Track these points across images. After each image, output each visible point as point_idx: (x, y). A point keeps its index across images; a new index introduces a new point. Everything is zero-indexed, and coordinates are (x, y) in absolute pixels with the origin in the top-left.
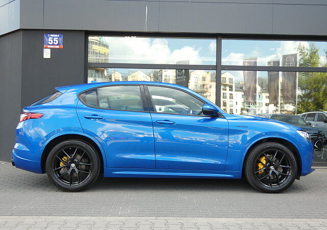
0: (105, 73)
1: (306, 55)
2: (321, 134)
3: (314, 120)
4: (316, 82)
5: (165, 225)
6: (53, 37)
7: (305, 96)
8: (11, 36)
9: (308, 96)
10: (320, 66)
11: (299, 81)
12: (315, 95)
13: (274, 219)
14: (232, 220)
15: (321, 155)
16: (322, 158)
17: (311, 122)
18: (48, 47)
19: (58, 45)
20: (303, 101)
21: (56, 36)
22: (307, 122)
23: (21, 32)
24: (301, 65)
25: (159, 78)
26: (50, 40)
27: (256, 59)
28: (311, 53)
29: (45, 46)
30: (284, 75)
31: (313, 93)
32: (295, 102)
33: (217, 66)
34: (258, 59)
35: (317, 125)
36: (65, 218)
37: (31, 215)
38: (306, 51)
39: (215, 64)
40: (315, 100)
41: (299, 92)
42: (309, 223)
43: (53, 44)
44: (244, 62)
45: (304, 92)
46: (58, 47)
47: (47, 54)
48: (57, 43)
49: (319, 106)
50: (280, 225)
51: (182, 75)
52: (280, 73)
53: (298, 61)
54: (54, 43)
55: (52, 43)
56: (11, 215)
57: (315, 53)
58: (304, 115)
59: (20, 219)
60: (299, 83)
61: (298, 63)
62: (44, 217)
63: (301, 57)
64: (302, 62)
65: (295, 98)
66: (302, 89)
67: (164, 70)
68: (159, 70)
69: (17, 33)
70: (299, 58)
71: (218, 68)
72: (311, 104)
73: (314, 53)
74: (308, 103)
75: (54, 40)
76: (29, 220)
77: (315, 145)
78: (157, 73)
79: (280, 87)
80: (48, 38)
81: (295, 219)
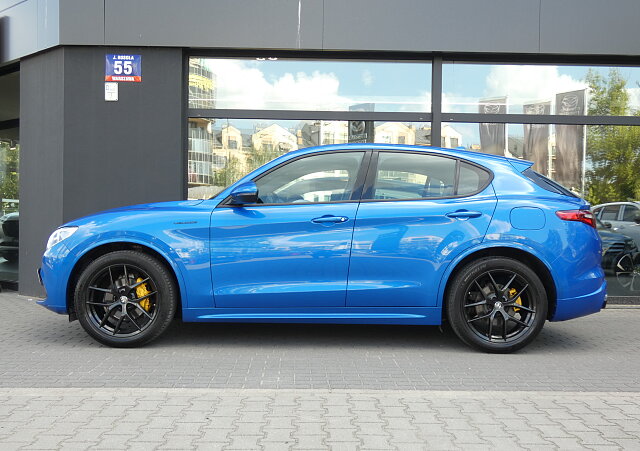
0: (209, 128)
1: (602, 92)
2: (630, 245)
3: (616, 220)
4: (621, 145)
5: (348, 401)
6: (123, 61)
7: (600, 172)
8: (42, 58)
9: (606, 172)
10: (629, 114)
11: (587, 144)
12: (618, 171)
13: (542, 393)
14: (468, 394)
15: (628, 284)
16: (632, 289)
17: (611, 222)
18: (114, 78)
19: (131, 75)
20: (596, 182)
21: (128, 57)
22: (603, 222)
23: (62, 52)
24: (591, 111)
25: (315, 138)
26: (116, 66)
27: (504, 100)
28: (613, 89)
29: (107, 77)
30: (558, 132)
31: (615, 167)
32: (581, 183)
33: (432, 113)
34: (508, 100)
35: (622, 228)
36: (165, 390)
37: (104, 386)
38: (602, 85)
39: (430, 111)
40: (619, 180)
41: (587, 166)
42: (605, 398)
43: (123, 74)
44: (482, 107)
45: (597, 165)
46: (132, 79)
47: (111, 93)
48: (130, 72)
49: (627, 192)
50: (554, 401)
51: (359, 132)
52: (552, 127)
53: (586, 104)
54: (125, 72)
55: (120, 72)
56: (68, 387)
57: (619, 88)
58: (599, 210)
59: (86, 392)
60: (588, 149)
61: (586, 109)
62: (126, 389)
63: (593, 95)
64: (594, 107)
65: (580, 177)
66: (595, 159)
67: (322, 122)
68: (313, 122)
69: (54, 53)
70: (588, 97)
71: (436, 117)
72: (610, 187)
73: (617, 90)
74: (605, 185)
75: (124, 67)
76: (101, 393)
77: (619, 265)
78: (310, 127)
79: (550, 155)
80: (113, 62)
81: (581, 393)
